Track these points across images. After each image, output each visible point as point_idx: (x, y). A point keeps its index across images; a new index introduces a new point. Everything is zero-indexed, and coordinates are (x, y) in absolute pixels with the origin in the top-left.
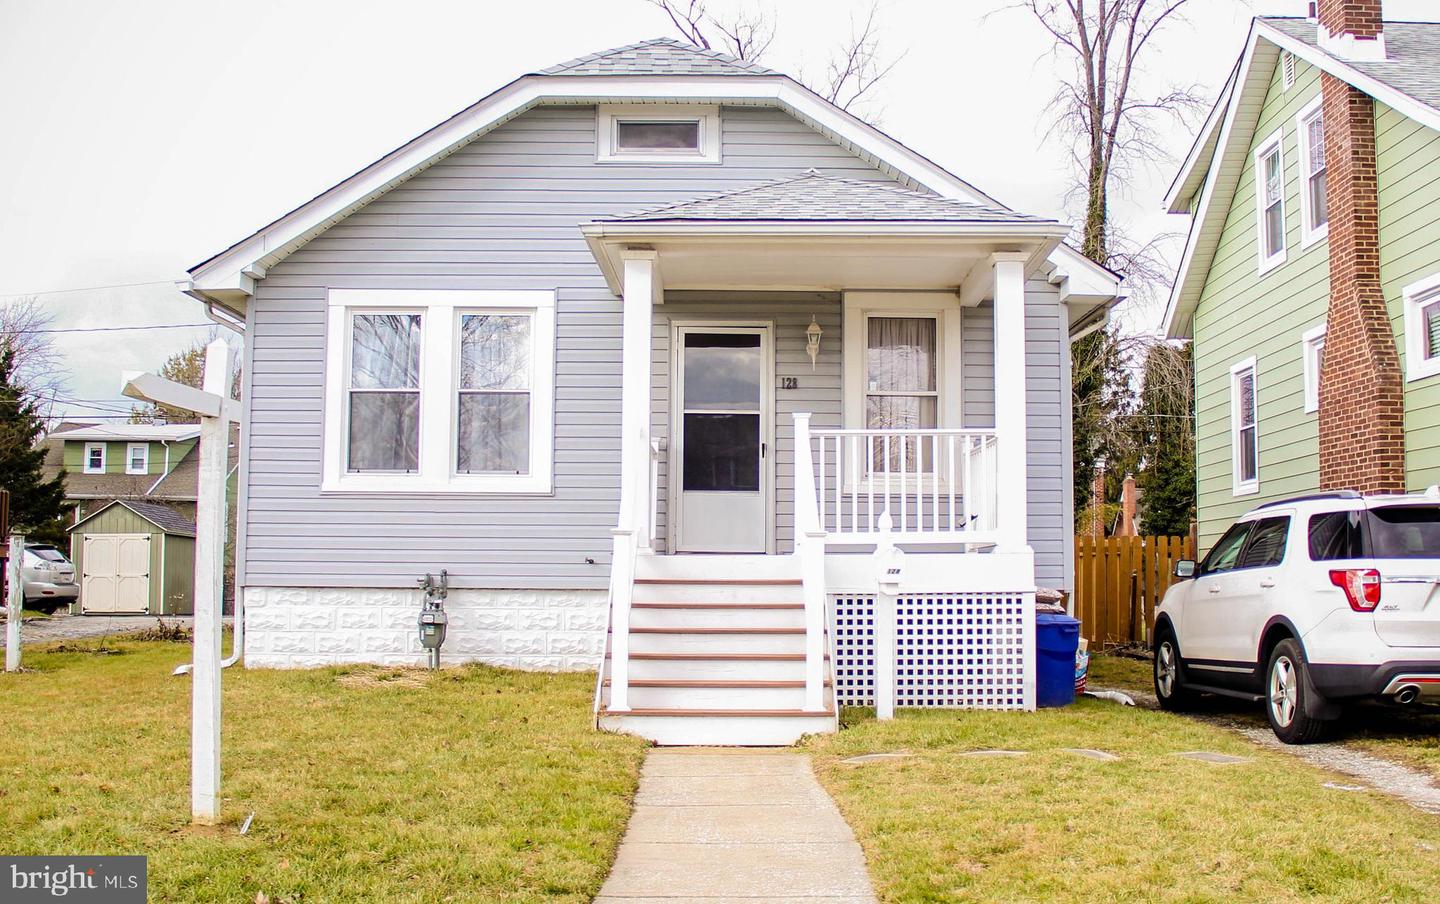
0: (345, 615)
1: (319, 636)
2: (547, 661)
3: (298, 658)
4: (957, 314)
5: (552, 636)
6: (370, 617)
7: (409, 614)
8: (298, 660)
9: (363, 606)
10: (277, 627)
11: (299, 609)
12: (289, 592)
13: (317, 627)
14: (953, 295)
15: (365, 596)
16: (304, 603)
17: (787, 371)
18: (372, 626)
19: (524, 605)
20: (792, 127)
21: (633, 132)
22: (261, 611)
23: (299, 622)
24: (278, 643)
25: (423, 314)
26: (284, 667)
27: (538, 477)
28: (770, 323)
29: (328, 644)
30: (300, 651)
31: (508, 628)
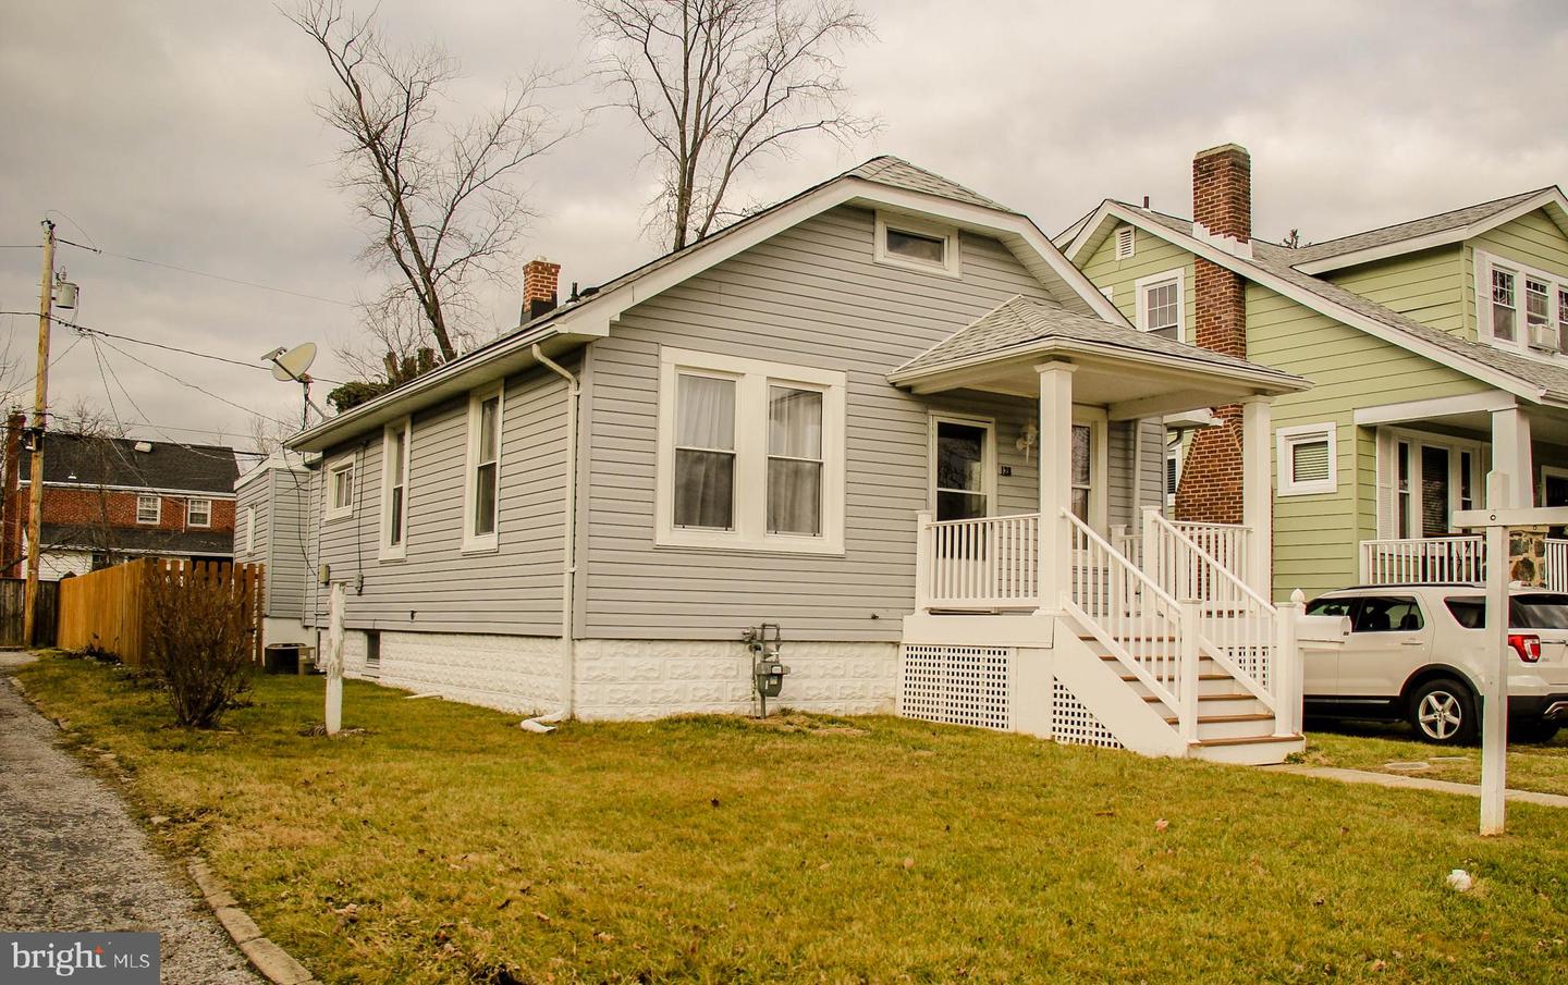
0: (673, 666)
1: (651, 687)
2: (836, 706)
3: (631, 710)
4: (1106, 425)
5: (841, 683)
6: (695, 668)
7: (728, 665)
8: (632, 712)
9: (688, 657)
10: (613, 679)
11: (633, 662)
12: (623, 644)
13: (648, 679)
14: (1104, 411)
15: (689, 647)
16: (636, 655)
17: (1007, 461)
18: (696, 677)
19: (819, 655)
20: (1004, 257)
21: (898, 240)
22: (598, 663)
23: (633, 674)
24: (613, 695)
25: (739, 381)
26: (619, 721)
27: (831, 539)
28: (993, 419)
29: (659, 696)
30: (634, 703)
31: (807, 677)
